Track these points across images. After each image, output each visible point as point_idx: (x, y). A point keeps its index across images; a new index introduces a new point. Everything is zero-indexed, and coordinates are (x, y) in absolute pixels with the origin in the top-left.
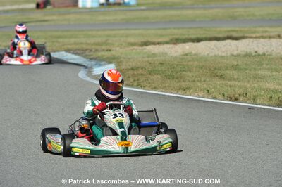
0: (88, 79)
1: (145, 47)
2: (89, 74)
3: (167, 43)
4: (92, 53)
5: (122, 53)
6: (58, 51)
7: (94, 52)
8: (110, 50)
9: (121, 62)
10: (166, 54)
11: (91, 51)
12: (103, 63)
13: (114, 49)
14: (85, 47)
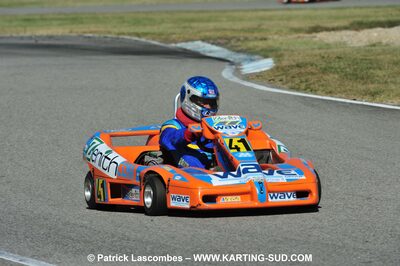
0: (236, 80)
1: (314, 34)
2: (237, 72)
3: (346, 28)
4: (240, 43)
5: (282, 43)
6: (192, 40)
7: (243, 41)
8: (265, 39)
9: (282, 55)
10: (345, 43)
11: (239, 40)
12: (256, 57)
13: (270, 37)
14: (229, 34)
